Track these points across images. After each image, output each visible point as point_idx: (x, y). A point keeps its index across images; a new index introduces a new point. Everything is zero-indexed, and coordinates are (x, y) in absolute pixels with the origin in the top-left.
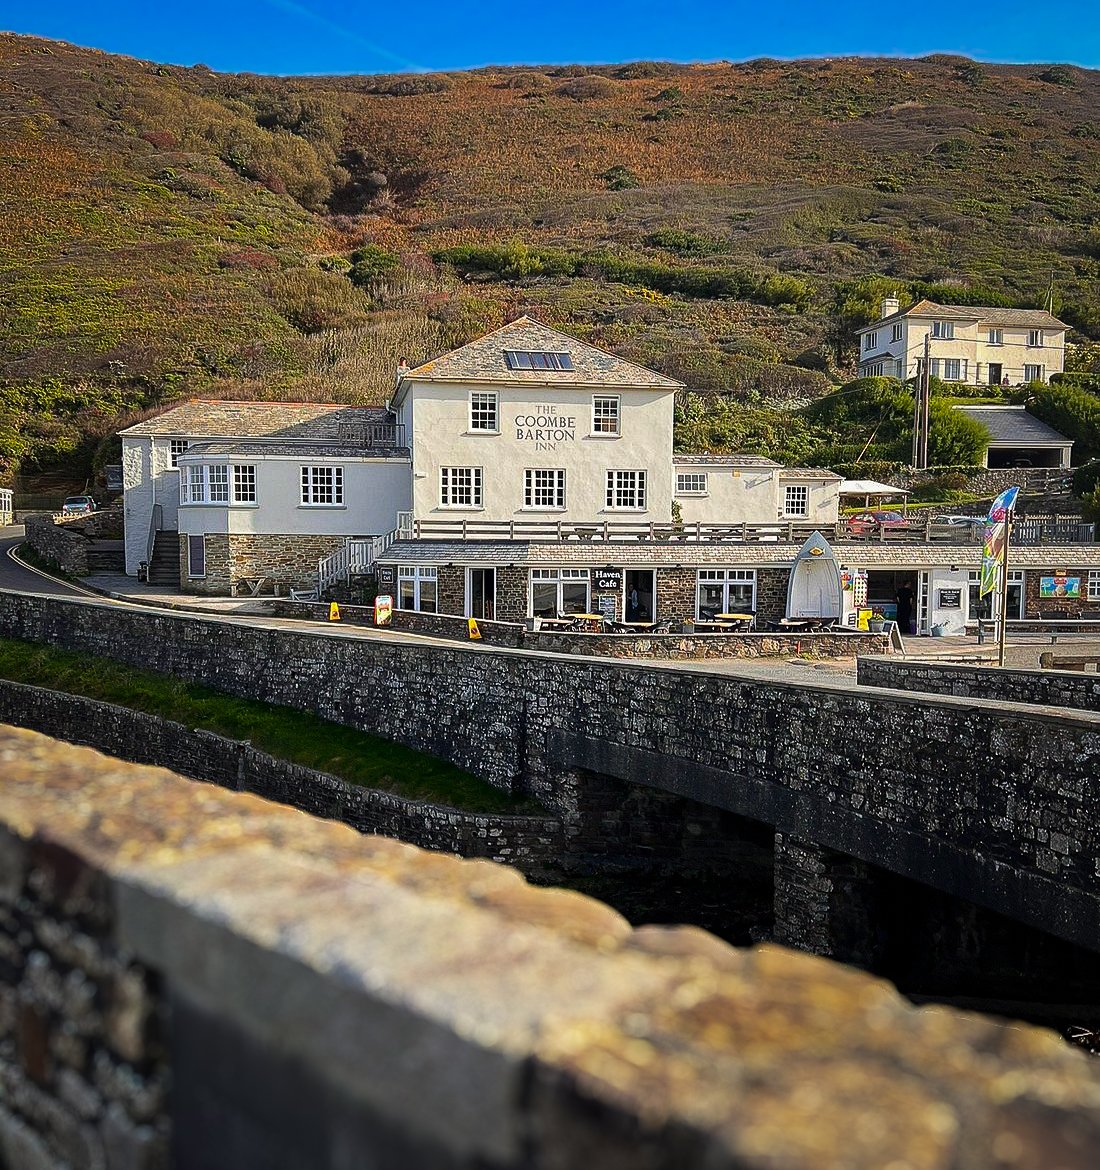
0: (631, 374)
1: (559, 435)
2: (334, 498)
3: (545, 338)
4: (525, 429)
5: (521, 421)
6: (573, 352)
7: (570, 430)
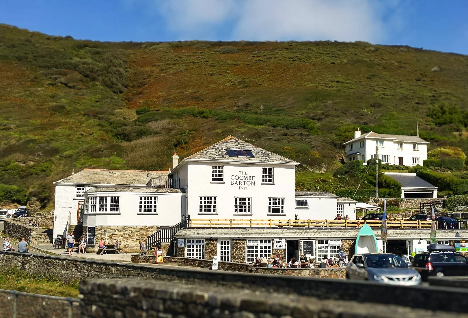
0: (277, 159)
1: (248, 183)
2: (153, 210)
3: (240, 144)
4: (235, 181)
5: (233, 177)
6: (252, 150)
7: (253, 181)
